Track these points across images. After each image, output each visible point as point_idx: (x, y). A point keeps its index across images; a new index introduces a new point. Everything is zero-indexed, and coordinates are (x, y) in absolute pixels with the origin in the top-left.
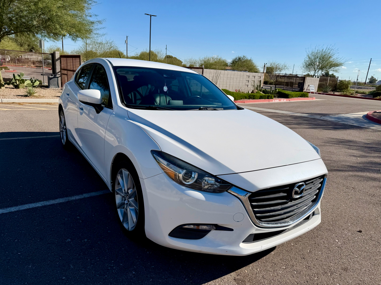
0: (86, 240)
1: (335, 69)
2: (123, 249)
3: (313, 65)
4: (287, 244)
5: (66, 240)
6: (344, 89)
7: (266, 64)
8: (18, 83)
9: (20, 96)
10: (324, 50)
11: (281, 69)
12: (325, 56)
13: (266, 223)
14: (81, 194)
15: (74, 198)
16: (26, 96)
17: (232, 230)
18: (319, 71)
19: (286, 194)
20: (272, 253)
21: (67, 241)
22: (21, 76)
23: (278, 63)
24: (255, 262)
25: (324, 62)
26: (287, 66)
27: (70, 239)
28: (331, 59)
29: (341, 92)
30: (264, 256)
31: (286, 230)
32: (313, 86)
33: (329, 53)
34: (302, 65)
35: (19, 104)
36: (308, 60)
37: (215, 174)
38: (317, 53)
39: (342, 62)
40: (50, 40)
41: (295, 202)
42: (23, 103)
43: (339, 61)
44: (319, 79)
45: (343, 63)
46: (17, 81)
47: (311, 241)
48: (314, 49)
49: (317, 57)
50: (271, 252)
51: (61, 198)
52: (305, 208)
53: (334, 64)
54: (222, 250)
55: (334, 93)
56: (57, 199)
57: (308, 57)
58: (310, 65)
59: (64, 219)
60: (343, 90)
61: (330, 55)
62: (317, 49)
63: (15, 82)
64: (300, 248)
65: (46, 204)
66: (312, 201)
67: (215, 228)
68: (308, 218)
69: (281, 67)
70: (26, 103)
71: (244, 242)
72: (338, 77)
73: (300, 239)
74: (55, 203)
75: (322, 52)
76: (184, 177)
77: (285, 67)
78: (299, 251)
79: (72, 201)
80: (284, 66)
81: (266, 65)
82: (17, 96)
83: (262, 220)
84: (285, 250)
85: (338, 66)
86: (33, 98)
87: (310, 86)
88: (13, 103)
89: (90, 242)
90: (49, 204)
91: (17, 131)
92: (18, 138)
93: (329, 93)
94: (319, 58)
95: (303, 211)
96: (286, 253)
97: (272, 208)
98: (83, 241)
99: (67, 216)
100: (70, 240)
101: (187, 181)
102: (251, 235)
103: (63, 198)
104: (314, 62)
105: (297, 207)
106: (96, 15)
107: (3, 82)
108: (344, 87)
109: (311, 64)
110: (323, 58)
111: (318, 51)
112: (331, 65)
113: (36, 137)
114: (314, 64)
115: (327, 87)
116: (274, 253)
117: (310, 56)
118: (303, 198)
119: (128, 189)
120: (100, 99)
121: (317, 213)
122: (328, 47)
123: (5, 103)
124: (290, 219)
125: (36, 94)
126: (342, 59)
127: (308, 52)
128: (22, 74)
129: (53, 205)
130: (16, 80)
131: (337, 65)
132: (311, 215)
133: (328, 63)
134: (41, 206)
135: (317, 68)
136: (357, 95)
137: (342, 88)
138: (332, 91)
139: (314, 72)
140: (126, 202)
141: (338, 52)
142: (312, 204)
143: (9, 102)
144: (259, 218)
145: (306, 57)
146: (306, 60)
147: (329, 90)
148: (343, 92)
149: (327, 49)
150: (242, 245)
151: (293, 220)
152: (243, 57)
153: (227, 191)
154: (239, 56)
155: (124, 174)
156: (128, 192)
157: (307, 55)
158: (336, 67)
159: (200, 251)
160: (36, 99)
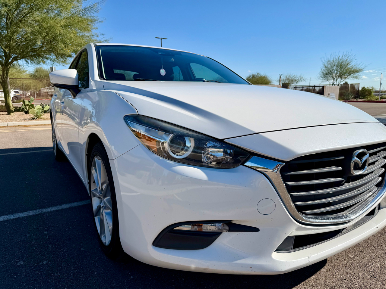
0: (45, 262)
1: (354, 76)
2: (96, 273)
3: (330, 74)
4: (344, 257)
5: (17, 262)
6: (367, 95)
7: (282, 75)
8: (28, 109)
9: (27, 120)
10: (340, 58)
11: (297, 81)
12: (342, 63)
13: (312, 217)
14: (60, 205)
15: (48, 210)
16: (33, 119)
17: (256, 230)
18: (338, 79)
19: (340, 168)
20: (323, 270)
21: (18, 264)
22: (31, 101)
23: (293, 75)
24: (299, 285)
25: (342, 69)
26: (304, 77)
27: (24, 261)
28: (349, 66)
29: (364, 99)
30: (311, 276)
31: (344, 231)
32: (334, 94)
33: (347, 60)
34: (319, 75)
35: (25, 126)
36: (324, 69)
37: (220, 138)
38: (333, 61)
39: (362, 67)
40: (60, 64)
41: (354, 183)
42: (29, 125)
43: (358, 67)
44: (339, 87)
45: (363, 69)
46: (27, 106)
47: (378, 251)
48: (330, 58)
49: (334, 65)
50: (321, 269)
51: (31, 210)
52: (370, 194)
53: (353, 71)
54: (242, 265)
55: (357, 100)
56: (26, 211)
57: (324, 66)
58: (327, 74)
59: (26, 236)
60: (367, 97)
61: (347, 62)
62: (333, 57)
63: (25, 108)
64: (365, 261)
65: (9, 218)
66: (377, 185)
67: (227, 228)
68: (372, 213)
69: (297, 79)
70: (32, 125)
71: (277, 250)
72: (359, 84)
73: (361, 249)
74: (23, 216)
75: (338, 59)
76: (172, 145)
77: (301, 79)
78: (365, 266)
79: (45, 213)
80: (300, 77)
81: (281, 77)
82: (24, 119)
83: (306, 212)
84: (342, 265)
85: (358, 73)
86: (40, 120)
87: (330, 94)
88: (19, 126)
89: (51, 264)
90: (13, 218)
91: (11, 148)
92: (9, 154)
93: (352, 100)
94: (336, 66)
95: (366, 199)
96: (344, 269)
97: (321, 192)
98: (41, 263)
99: (31, 231)
100: (22, 263)
101: (179, 154)
102: (288, 238)
103: (34, 210)
104: (331, 71)
105: (358, 191)
106: (103, 35)
107: (12, 108)
108: (367, 94)
109: (329, 73)
110: (340, 65)
111: (334, 59)
112: (350, 72)
113: (29, 152)
114: (332, 72)
115: (348, 95)
116: (326, 270)
117: (327, 65)
118: (365, 178)
119: (102, 184)
120: (76, 78)
121: (384, 206)
122: (344, 54)
123: (10, 127)
124: (348, 212)
125: (44, 117)
126: (361, 65)
127: (324, 61)
128: (33, 100)
129: (19, 219)
130: (25, 105)
131: (356, 71)
132: (377, 209)
133: (346, 70)
134: (2, 220)
135: (336, 76)
136: (382, 100)
137: (365, 94)
138: (355, 98)
139: (333, 80)
140: (102, 205)
141: (355, 58)
142: (377, 189)
143: (14, 125)
144: (301, 209)
145: (322, 66)
146: (322, 69)
147: (351, 98)
148: (367, 98)
149: (344, 56)
150: (276, 256)
151: (354, 213)
152: (256, 74)
153: (243, 164)
154: (253, 74)
155: (98, 165)
156: (102, 189)
157: (323, 64)
158: (356, 74)
159: (205, 269)
160: (42, 121)
